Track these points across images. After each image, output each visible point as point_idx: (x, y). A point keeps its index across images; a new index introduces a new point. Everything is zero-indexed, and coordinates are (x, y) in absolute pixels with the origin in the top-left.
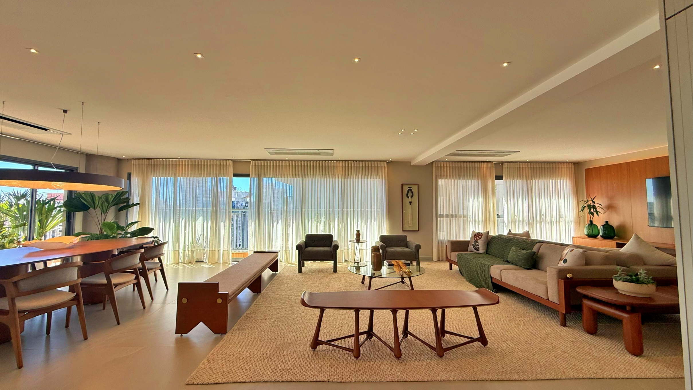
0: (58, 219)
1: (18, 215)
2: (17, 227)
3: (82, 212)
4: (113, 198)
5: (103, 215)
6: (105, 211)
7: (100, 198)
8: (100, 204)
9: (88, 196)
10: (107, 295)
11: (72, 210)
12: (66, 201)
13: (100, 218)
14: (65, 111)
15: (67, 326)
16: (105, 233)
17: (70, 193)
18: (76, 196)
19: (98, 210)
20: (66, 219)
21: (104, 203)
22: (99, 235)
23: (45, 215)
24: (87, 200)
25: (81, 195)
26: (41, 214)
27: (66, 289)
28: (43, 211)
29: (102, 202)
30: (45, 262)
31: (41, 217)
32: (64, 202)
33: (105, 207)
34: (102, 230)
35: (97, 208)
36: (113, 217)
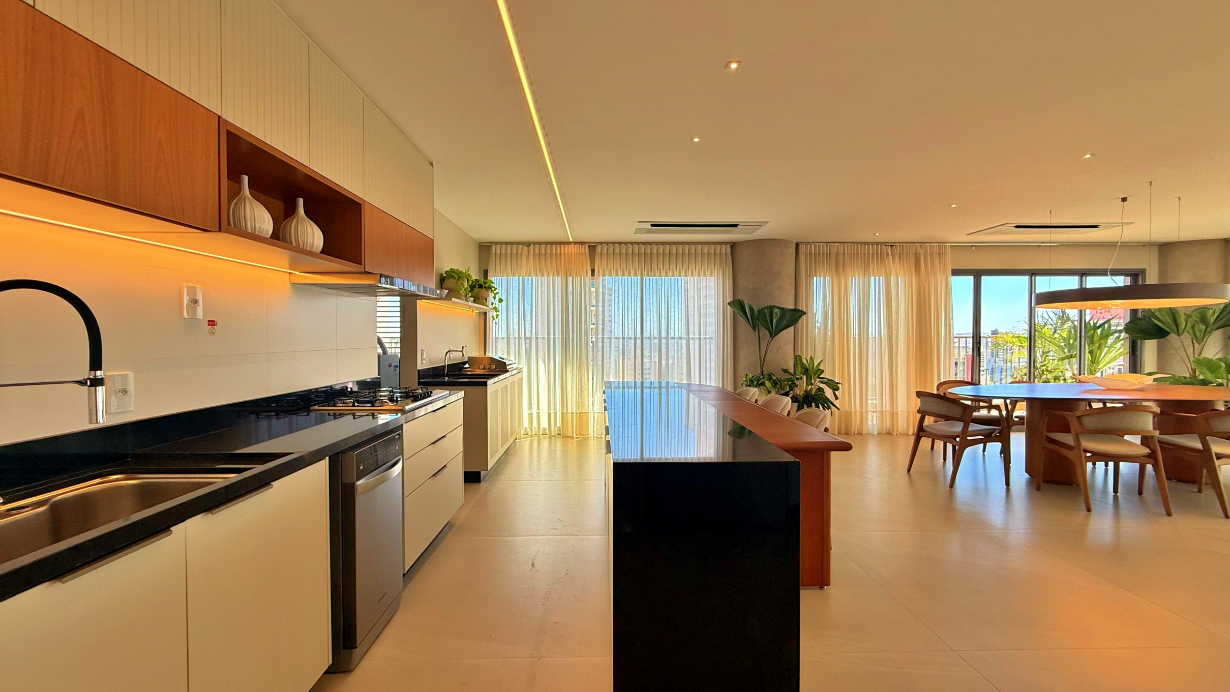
0: (1116, 351)
1: (1063, 344)
2: (1063, 359)
3: (1156, 341)
4: (1216, 315)
5: (1196, 345)
6: (1200, 339)
7: (1188, 316)
8: (1188, 326)
9: (1166, 315)
10: (1205, 471)
11: (1138, 337)
12: (1129, 322)
13: (1190, 351)
14: (1124, 200)
15: (1140, 492)
16: (1201, 377)
17: (1134, 312)
18: (1144, 315)
19: (1186, 338)
20: (1128, 350)
21: (1197, 325)
22: (1188, 379)
23: (1097, 344)
24: (1164, 321)
25: (1153, 313)
26: (1092, 343)
27: (1136, 440)
28: (1096, 338)
29: (1194, 322)
30: (1104, 402)
31: (1092, 346)
32: (1125, 325)
33: (1200, 331)
34: (1194, 371)
35: (1183, 332)
36: (1220, 349)
